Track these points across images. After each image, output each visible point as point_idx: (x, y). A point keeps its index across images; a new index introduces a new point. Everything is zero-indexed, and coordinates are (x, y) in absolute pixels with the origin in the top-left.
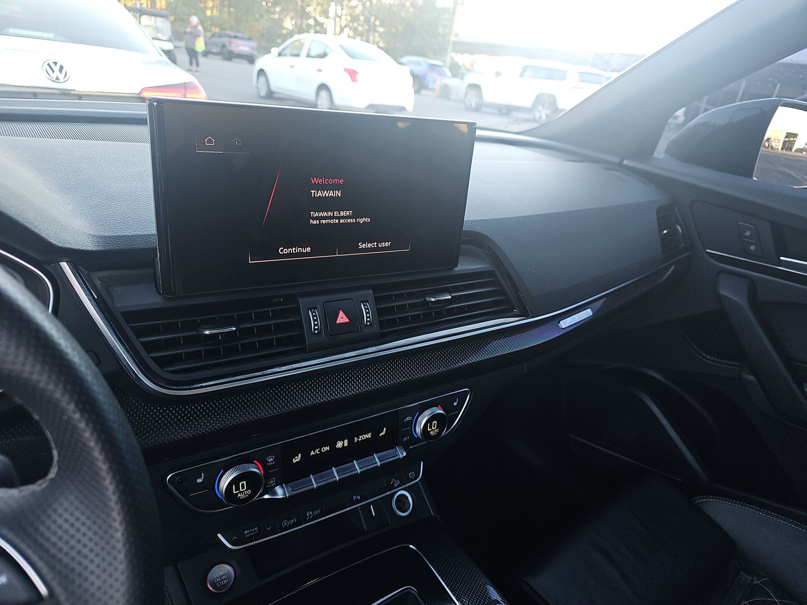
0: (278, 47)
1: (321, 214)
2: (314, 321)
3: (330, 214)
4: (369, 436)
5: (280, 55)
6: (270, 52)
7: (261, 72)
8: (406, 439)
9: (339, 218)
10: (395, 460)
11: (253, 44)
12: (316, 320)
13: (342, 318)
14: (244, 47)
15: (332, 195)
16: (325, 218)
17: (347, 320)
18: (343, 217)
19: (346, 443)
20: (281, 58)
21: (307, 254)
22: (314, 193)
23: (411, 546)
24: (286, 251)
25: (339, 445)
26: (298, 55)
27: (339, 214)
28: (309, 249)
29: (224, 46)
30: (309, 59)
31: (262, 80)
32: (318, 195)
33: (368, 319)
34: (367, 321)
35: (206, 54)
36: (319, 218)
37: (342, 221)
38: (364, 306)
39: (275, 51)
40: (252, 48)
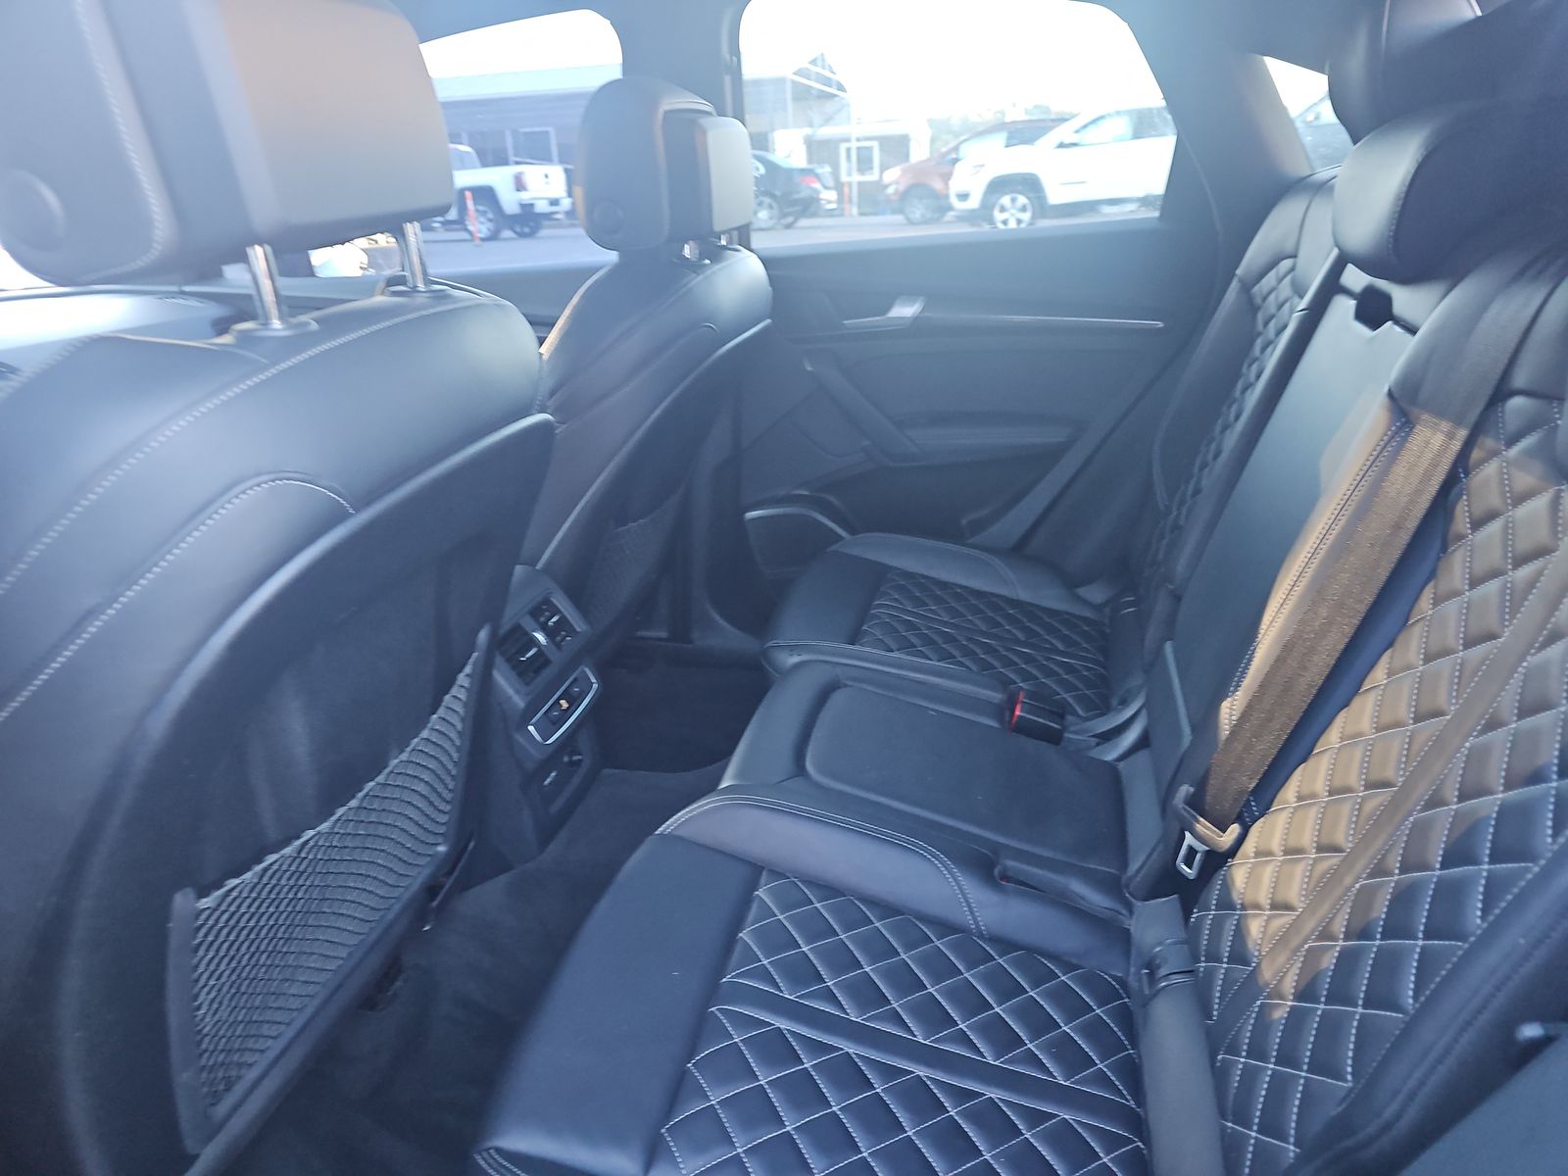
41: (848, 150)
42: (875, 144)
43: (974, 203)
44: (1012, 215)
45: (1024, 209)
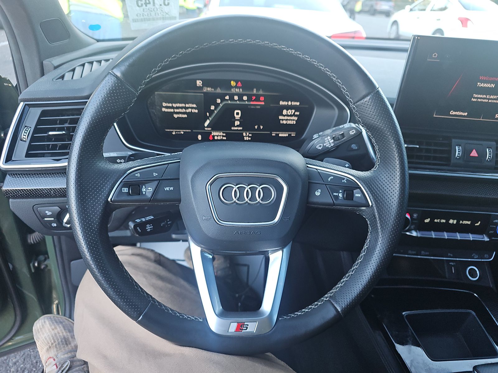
0: (410, 5)
1: (479, 96)
2: (458, 152)
3: (485, 96)
4: (469, 223)
5: (411, 10)
6: (405, 9)
7: (395, 22)
8: (491, 232)
9: (489, 99)
10: (482, 240)
11: (392, 4)
12: (460, 152)
13: (474, 154)
14: (385, 6)
15: (489, 86)
16: (481, 98)
17: (477, 155)
18: (491, 99)
19: (455, 222)
20: (412, 12)
21: (464, 116)
22: (479, 84)
23: (475, 294)
24: (454, 113)
25: (451, 221)
26: (424, 10)
27: (490, 97)
28: (466, 114)
29: (372, 6)
30: (432, 12)
31: (394, 27)
32: (481, 85)
33: (490, 158)
34: (488, 159)
35: (360, 12)
36: (477, 98)
37: (490, 101)
38: (489, 150)
39: (408, 7)
40: (390, 7)
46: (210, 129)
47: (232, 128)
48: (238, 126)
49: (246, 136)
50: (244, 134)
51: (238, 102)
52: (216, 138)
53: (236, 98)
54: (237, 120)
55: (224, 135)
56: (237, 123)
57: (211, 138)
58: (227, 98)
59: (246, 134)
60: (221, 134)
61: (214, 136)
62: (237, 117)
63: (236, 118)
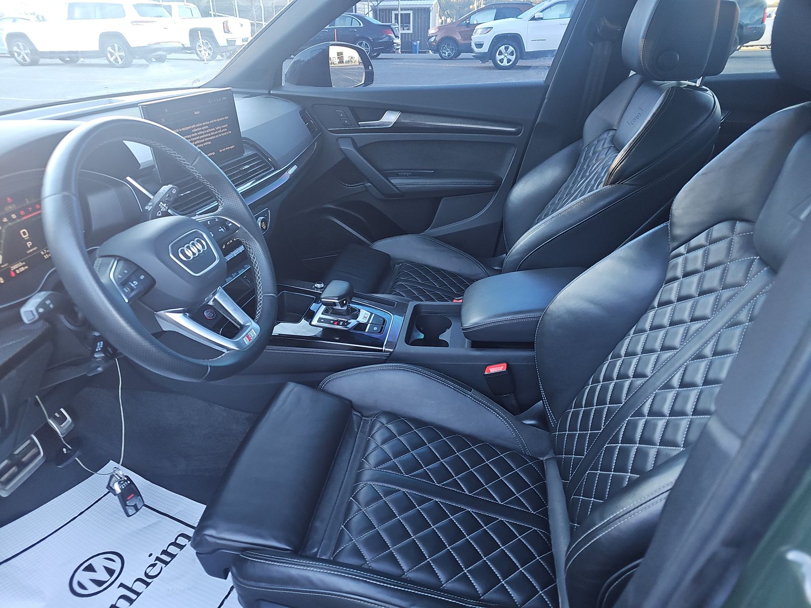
41: (396, 15)
42: (411, 12)
43: (485, 49)
44: (505, 56)
45: (512, 54)
46: (6, 265)
47: (28, 252)
48: (32, 247)
49: (45, 254)
50: (42, 253)
51: (18, 220)
52: (18, 272)
53: (14, 216)
54: (28, 241)
55: (24, 263)
56: (29, 244)
57: (13, 274)
58: (5, 220)
59: (44, 252)
60: (21, 264)
61: (14, 271)
62: (26, 237)
63: (26, 239)
